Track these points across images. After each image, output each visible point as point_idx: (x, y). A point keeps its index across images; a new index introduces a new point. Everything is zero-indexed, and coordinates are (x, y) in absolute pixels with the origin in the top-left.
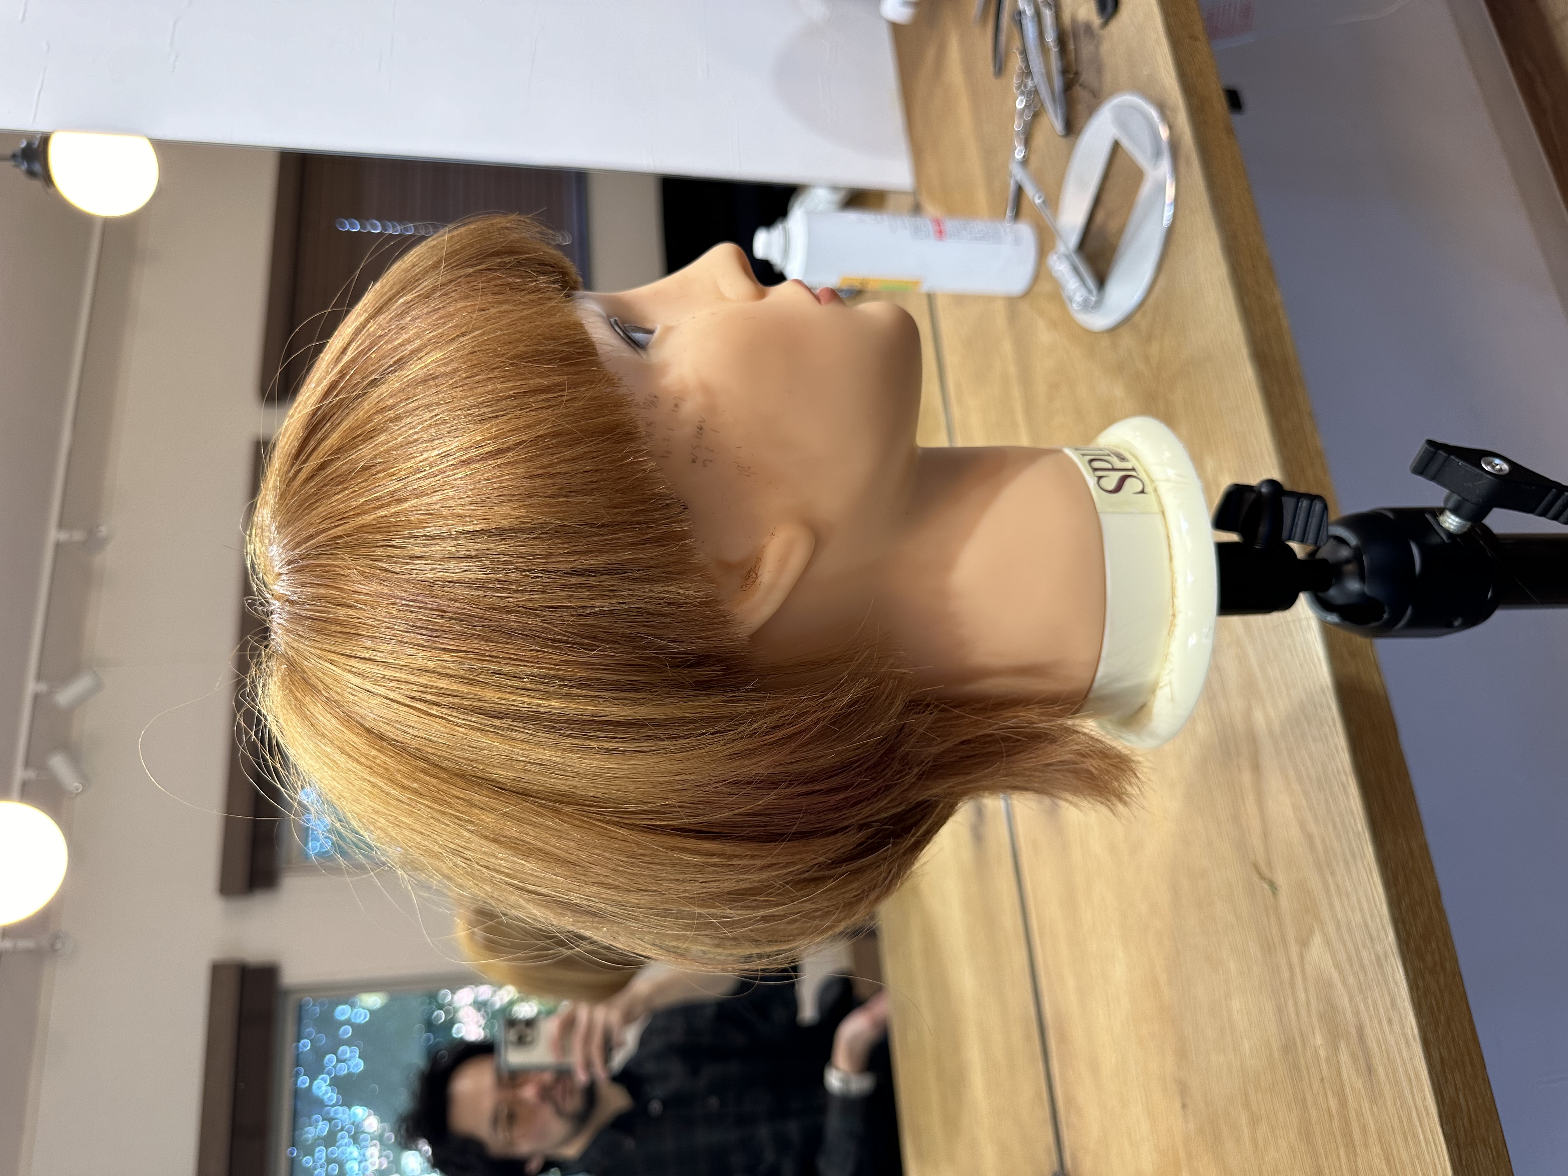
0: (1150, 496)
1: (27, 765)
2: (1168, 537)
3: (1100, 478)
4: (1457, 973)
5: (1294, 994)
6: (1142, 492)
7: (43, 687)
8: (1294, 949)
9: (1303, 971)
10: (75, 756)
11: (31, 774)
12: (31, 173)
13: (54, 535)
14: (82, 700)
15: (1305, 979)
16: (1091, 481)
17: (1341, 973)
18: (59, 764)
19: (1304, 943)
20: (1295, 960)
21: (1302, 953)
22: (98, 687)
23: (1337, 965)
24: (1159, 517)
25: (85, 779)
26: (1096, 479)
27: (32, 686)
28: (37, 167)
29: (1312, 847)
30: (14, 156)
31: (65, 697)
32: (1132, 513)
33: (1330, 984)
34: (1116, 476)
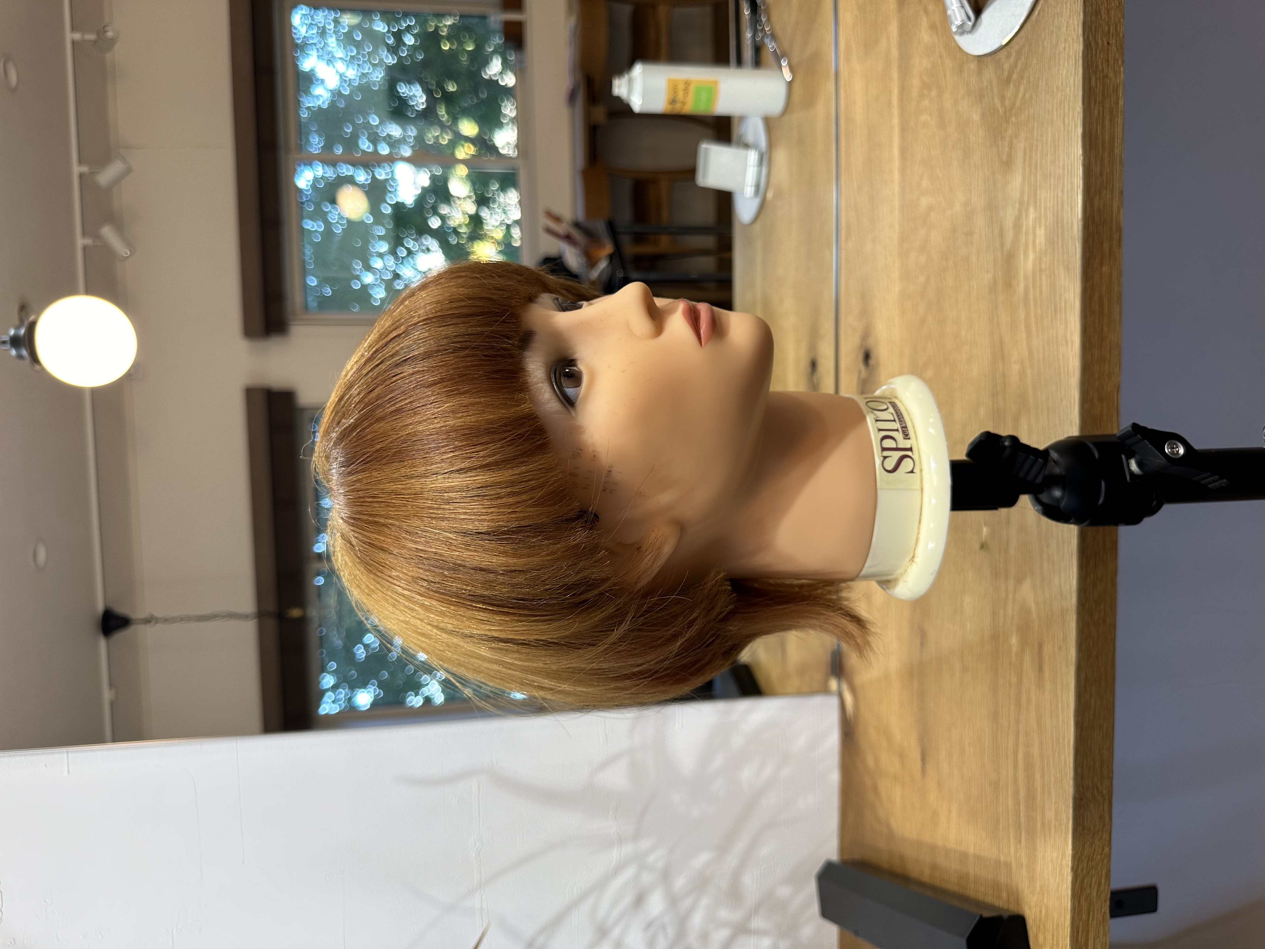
0: (916, 476)
1: (84, 234)
2: (921, 508)
3: (885, 458)
6: (912, 472)
7: (85, 169)
10: (120, 227)
11: (89, 241)
13: (70, 36)
14: (117, 181)
16: (878, 461)
18: (108, 232)
19: (1019, 582)
21: (1015, 587)
22: (128, 171)
24: (919, 492)
25: (129, 244)
26: (882, 458)
27: (77, 169)
31: (105, 177)
32: (901, 489)
34: (898, 455)
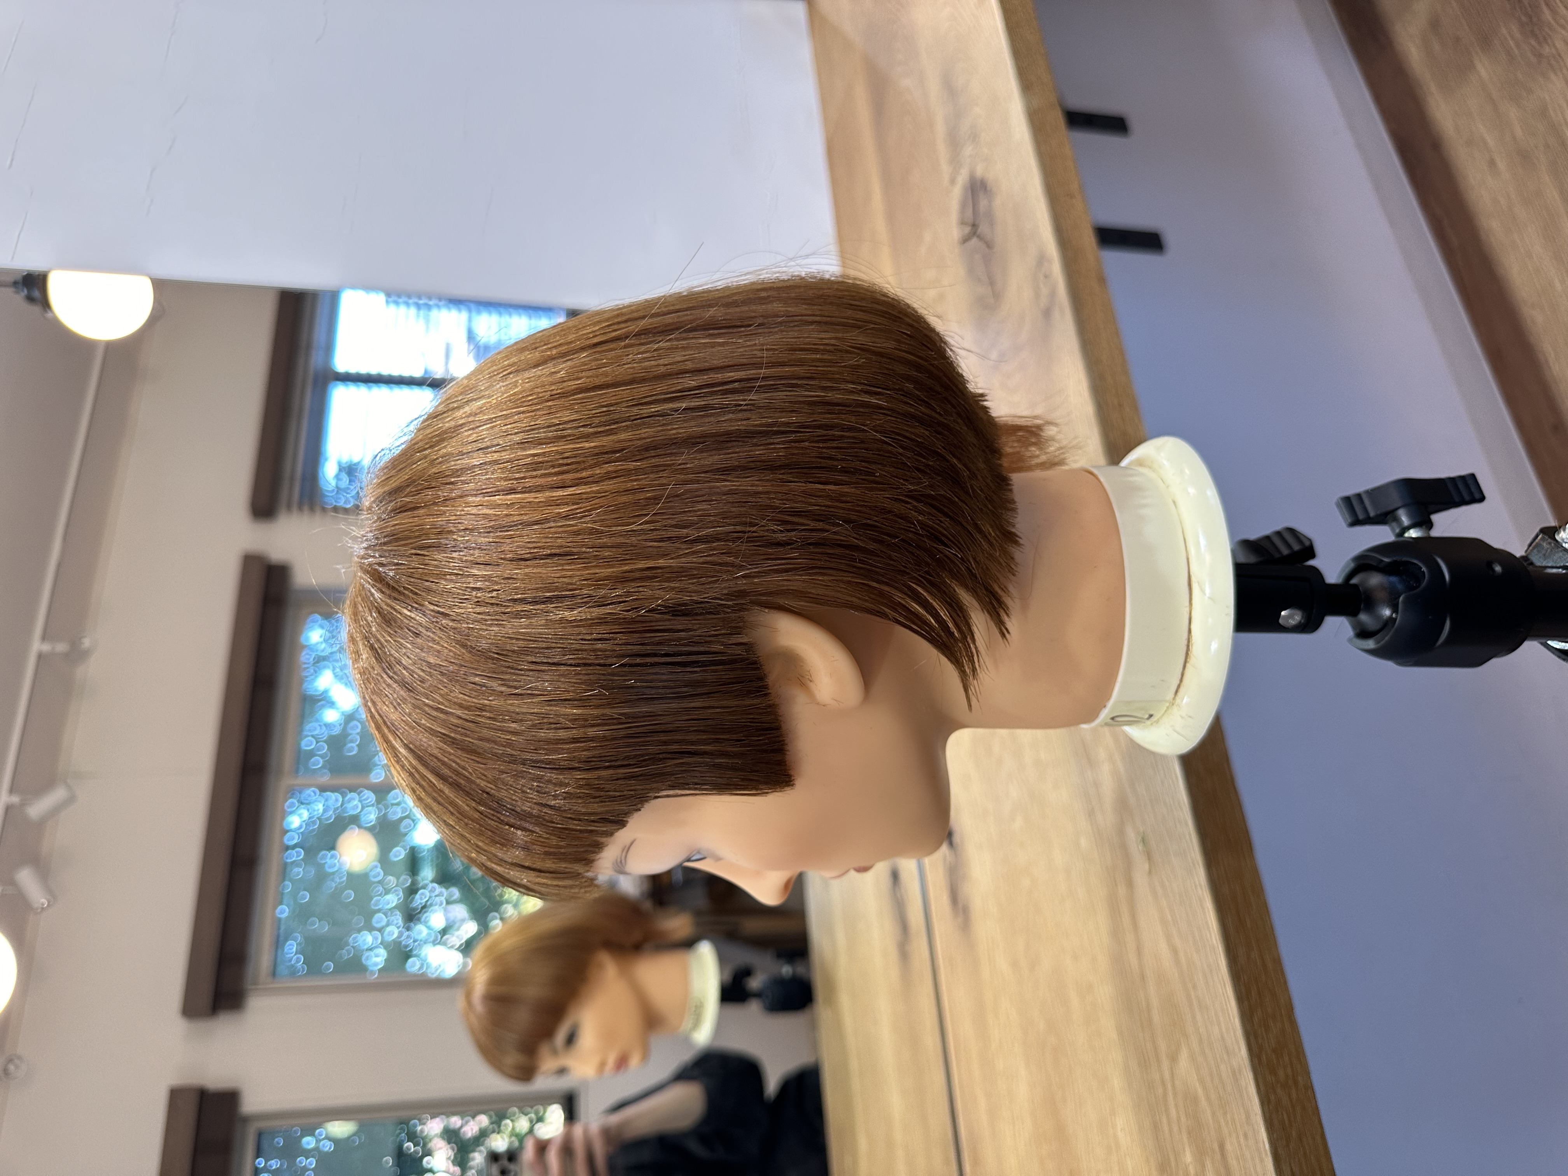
4: (1309, 1087)
5: (1167, 1110)
7: (15, 799)
8: (1166, 1064)
9: (1173, 1086)
10: (44, 871)
12: (30, 299)
13: (37, 646)
14: (55, 811)
15: (1175, 1095)
17: (1205, 1088)
18: (26, 878)
19: (1173, 1059)
20: (1167, 1075)
21: (1172, 1068)
22: (71, 800)
23: (1201, 1081)
25: (52, 896)
28: (36, 294)
29: (1177, 961)
30: (15, 284)
31: (36, 809)
33: (1195, 1100)
